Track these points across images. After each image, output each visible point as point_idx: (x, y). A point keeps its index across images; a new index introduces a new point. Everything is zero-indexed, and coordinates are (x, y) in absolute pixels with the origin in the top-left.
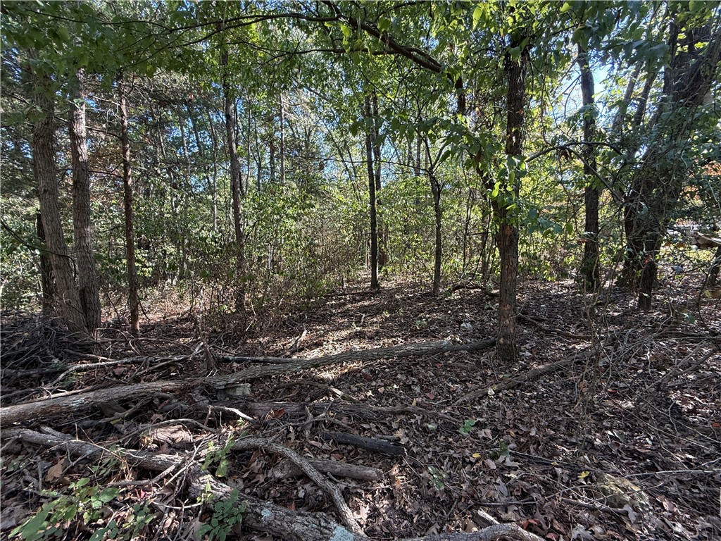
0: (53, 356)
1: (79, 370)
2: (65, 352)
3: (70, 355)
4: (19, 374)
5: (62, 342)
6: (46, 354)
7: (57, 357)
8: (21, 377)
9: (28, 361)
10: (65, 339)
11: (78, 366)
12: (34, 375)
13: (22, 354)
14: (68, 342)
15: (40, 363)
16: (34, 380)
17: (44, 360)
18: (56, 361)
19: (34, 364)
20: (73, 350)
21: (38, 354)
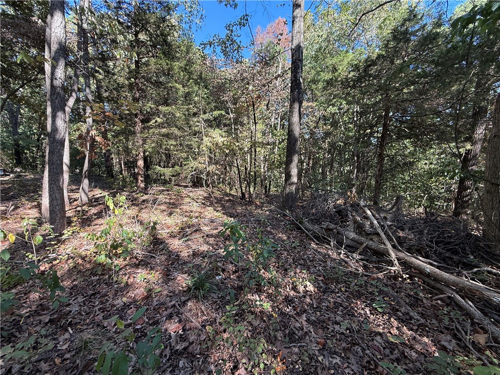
0: (470, 253)
1: (489, 272)
2: (479, 254)
3: (483, 257)
4: (447, 255)
5: (478, 246)
6: (465, 249)
7: (472, 255)
8: (447, 257)
9: (452, 249)
10: (481, 244)
11: (489, 269)
12: (455, 260)
13: (449, 243)
14: (484, 248)
15: (460, 253)
16: (455, 262)
17: (463, 253)
18: (472, 257)
19: (455, 252)
20: (486, 255)
21: (459, 247)
